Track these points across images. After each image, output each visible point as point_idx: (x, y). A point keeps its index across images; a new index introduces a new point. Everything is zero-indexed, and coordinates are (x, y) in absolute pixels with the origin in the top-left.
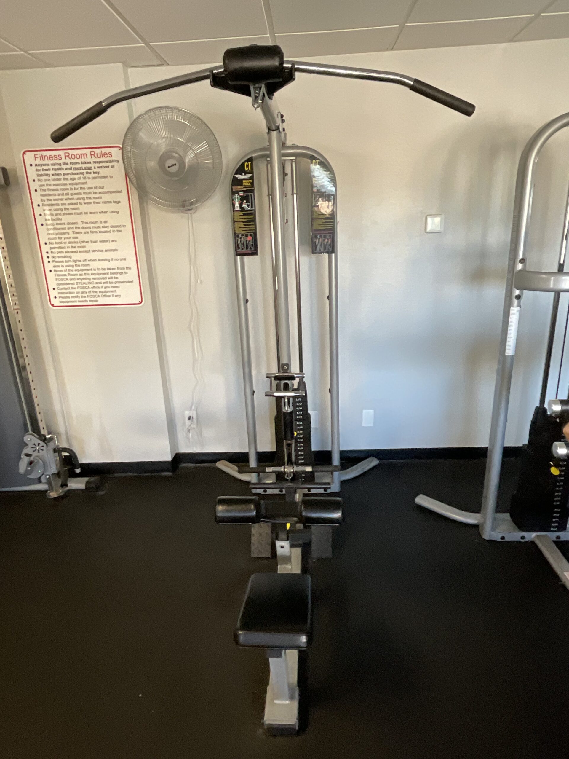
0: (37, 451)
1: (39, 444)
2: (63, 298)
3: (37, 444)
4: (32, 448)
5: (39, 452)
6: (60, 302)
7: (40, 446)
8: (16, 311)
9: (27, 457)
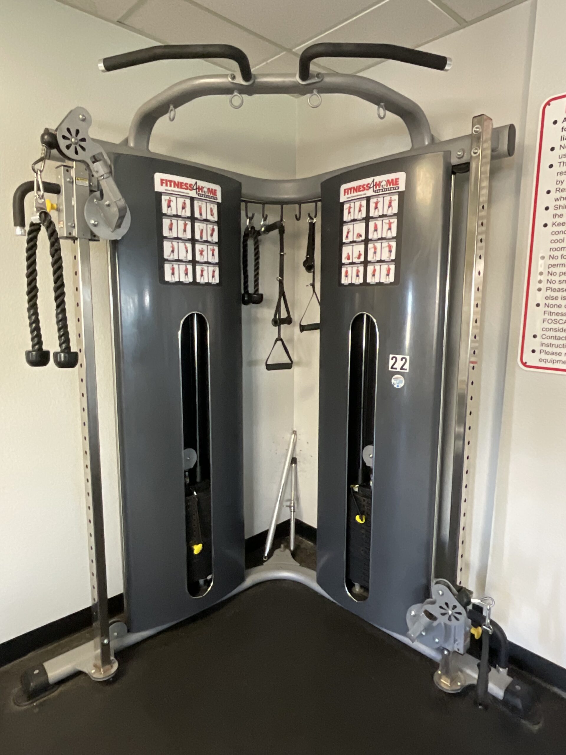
0: (447, 617)
1: (455, 607)
2: (547, 353)
3: (451, 606)
4: (441, 607)
5: (450, 619)
6: (540, 360)
7: (456, 610)
8: (472, 365)
9: (428, 619)
